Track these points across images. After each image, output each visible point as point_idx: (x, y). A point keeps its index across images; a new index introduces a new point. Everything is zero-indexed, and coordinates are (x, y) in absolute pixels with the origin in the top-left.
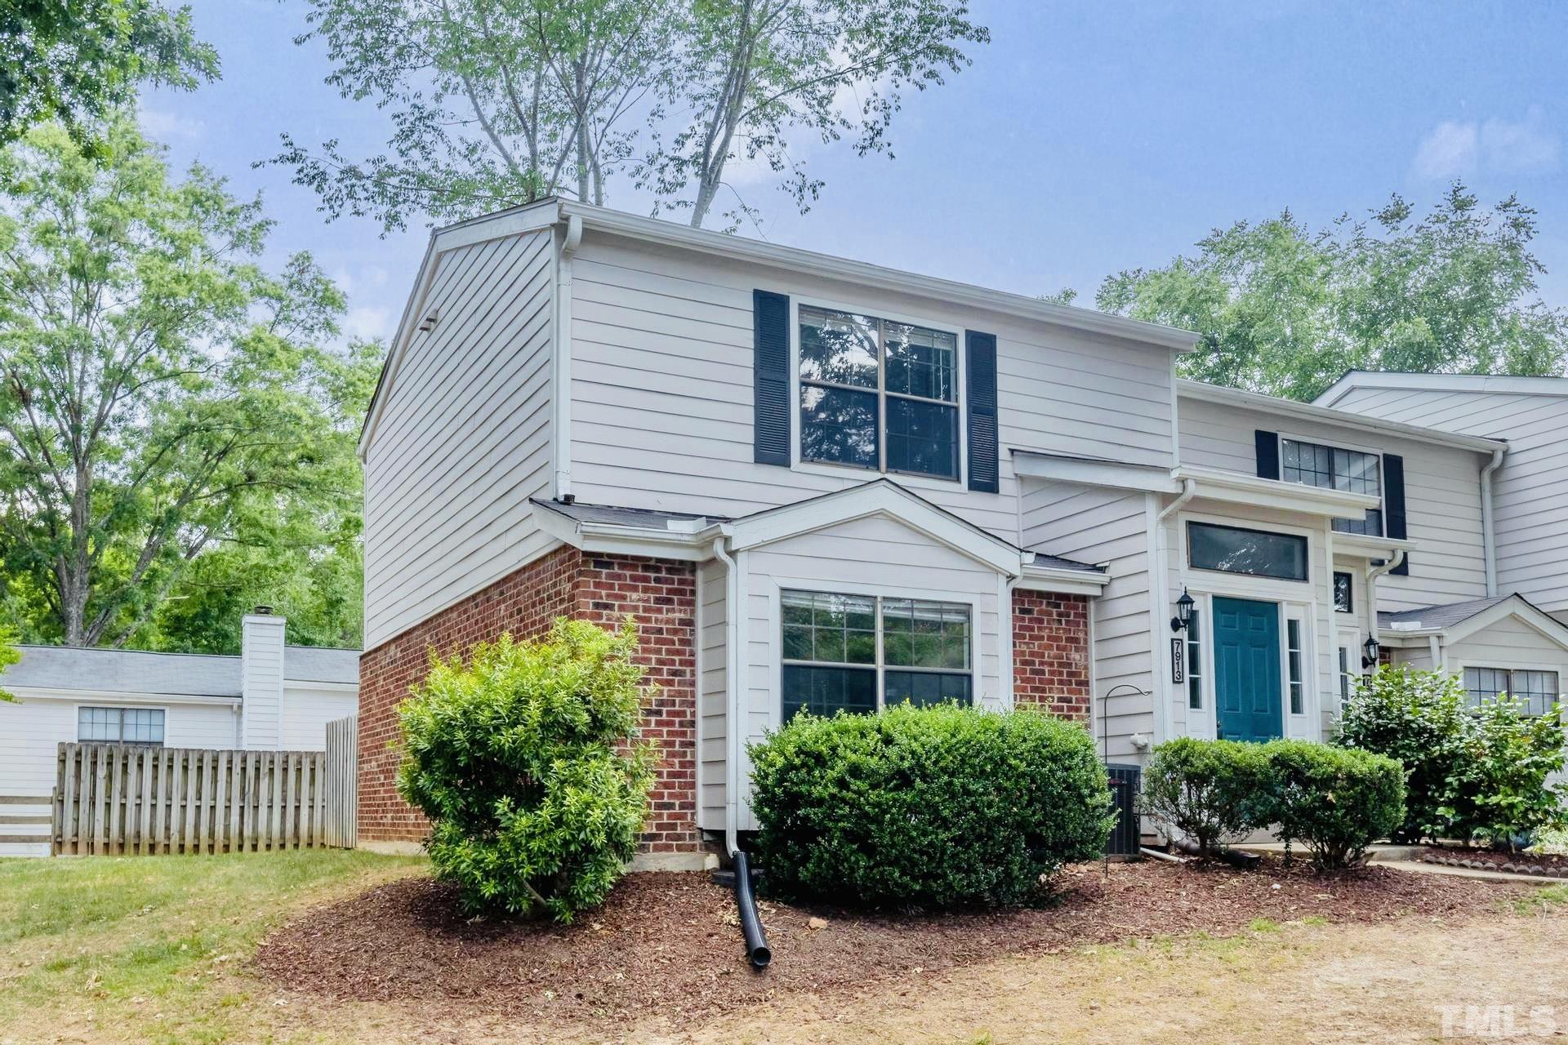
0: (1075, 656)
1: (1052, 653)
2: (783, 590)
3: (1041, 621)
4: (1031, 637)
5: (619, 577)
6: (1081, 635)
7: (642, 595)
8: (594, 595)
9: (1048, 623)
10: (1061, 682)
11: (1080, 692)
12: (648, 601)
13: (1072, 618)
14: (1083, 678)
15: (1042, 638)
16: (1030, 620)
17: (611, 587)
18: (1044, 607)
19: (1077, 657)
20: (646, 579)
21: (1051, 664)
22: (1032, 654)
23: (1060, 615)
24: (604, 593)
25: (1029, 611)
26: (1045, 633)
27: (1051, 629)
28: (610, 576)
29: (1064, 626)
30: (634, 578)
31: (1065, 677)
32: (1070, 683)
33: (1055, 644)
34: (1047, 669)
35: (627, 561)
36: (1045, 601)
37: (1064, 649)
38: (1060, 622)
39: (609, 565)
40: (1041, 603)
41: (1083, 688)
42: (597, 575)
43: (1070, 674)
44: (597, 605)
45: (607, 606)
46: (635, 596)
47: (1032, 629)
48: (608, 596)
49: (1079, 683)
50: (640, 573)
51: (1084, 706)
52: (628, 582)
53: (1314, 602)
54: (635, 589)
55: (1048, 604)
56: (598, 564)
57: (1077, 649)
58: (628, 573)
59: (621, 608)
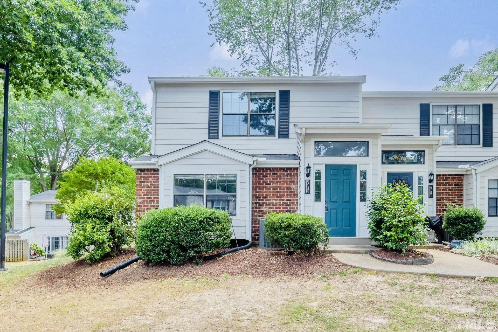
0: (293, 186)
1: (284, 186)
2: (174, 174)
3: (281, 176)
4: (276, 182)
5: (147, 174)
6: (296, 180)
7: (153, 178)
8: (140, 179)
9: (283, 177)
10: (287, 195)
11: (295, 197)
12: (155, 180)
13: (292, 175)
14: (296, 193)
15: (281, 182)
16: (276, 176)
17: (144, 177)
18: (282, 172)
19: (294, 187)
20: (154, 174)
21: (284, 189)
22: (277, 187)
23: (288, 174)
24: (142, 178)
25: (276, 174)
26: (282, 180)
27: (284, 179)
28: (144, 174)
29: (289, 177)
30: (151, 174)
31: (289, 193)
32: (291, 195)
33: (285, 183)
34: (282, 191)
35: (148, 170)
36: (282, 170)
37: (289, 184)
38: (288, 176)
39: (144, 171)
40: (281, 171)
41: (296, 196)
42: (140, 174)
43: (291, 192)
44: (141, 182)
45: (143, 182)
46: (151, 179)
47: (277, 179)
48: (144, 179)
49: (294, 195)
50: (153, 173)
51: (296, 202)
52: (149, 175)
53: (371, 163)
54: (151, 177)
55: (284, 171)
56: (141, 171)
57: (294, 184)
58: (149, 173)
59: (147, 182)
